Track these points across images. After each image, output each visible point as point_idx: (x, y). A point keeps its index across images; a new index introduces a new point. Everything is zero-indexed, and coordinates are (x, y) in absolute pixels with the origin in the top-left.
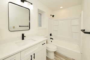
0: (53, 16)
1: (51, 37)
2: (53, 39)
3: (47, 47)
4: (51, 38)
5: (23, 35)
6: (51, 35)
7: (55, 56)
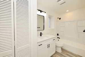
0: (60, 19)
1: (58, 36)
2: (59, 38)
3: (56, 44)
4: (58, 38)
5: (41, 33)
6: (58, 35)
7: (62, 51)
